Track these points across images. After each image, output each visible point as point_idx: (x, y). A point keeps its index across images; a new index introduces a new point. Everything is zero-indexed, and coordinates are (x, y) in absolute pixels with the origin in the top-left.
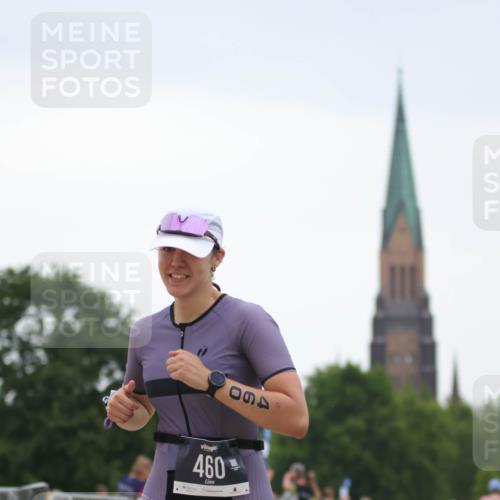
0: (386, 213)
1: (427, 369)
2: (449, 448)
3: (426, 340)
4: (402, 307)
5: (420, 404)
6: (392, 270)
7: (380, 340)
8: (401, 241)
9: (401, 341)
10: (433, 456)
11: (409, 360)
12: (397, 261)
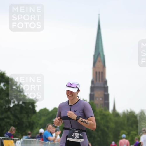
0: (94, 56)
1: (106, 102)
2: (112, 125)
3: (106, 93)
4: (99, 84)
5: (104, 112)
6: (96, 72)
7: (92, 93)
8: (99, 64)
9: (99, 94)
10: (108, 127)
11: (101, 99)
12: (98, 70)
